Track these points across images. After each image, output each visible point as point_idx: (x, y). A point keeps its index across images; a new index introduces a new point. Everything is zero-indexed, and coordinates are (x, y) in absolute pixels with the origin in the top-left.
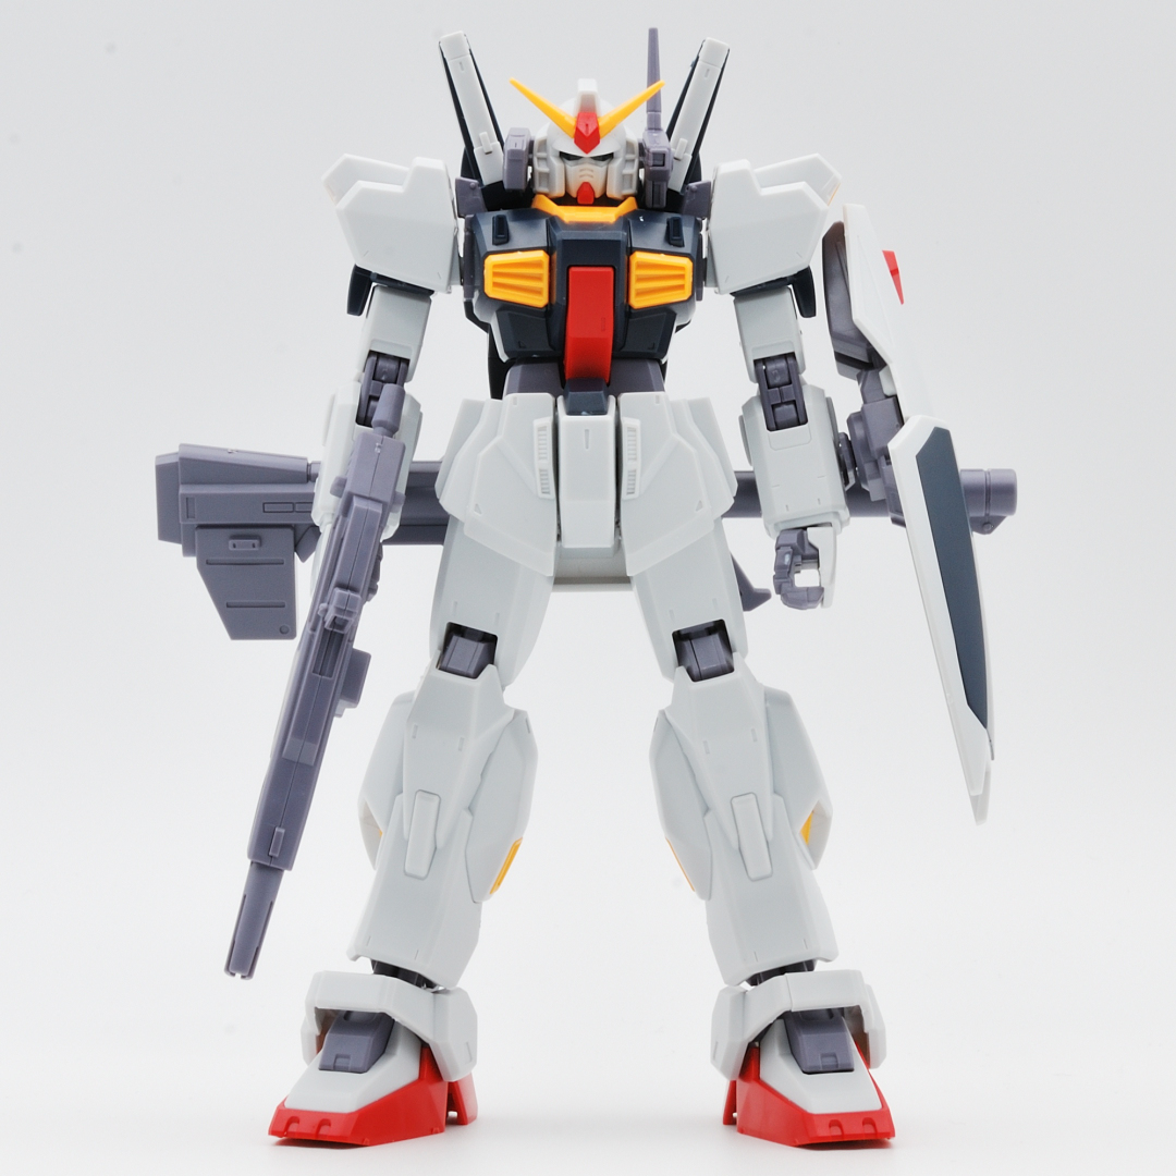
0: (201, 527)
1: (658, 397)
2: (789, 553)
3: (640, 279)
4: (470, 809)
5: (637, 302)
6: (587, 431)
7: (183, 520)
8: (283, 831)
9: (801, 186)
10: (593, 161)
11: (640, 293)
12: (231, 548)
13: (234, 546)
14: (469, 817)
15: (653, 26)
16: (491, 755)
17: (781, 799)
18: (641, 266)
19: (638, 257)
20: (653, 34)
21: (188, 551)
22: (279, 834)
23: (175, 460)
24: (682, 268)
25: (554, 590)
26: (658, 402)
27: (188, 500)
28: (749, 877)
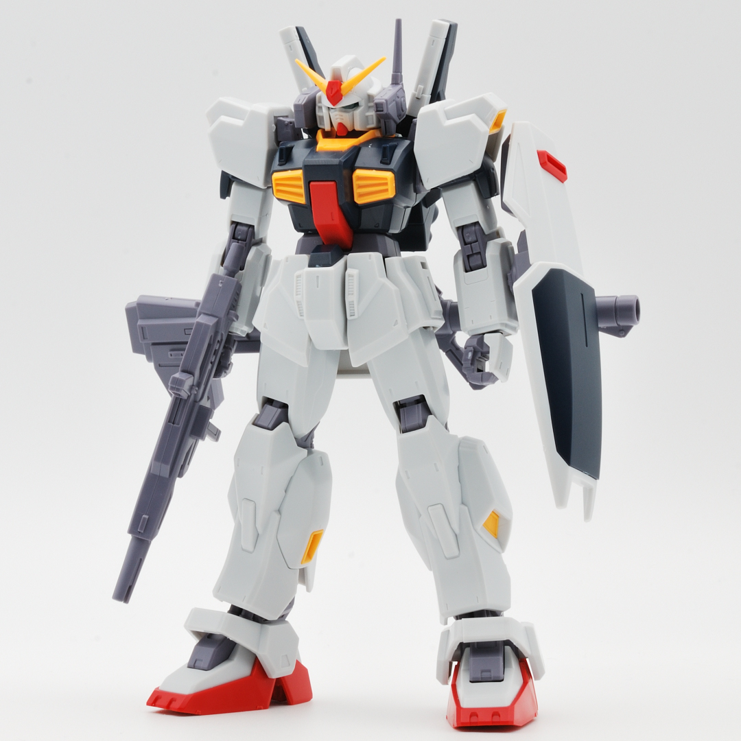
0: (154, 344)
1: (370, 255)
2: (471, 351)
3: (360, 187)
4: (279, 511)
5: (359, 201)
6: (318, 277)
7: (142, 340)
8: (147, 517)
9: (471, 117)
10: (344, 110)
11: (361, 195)
12: (169, 356)
13: (171, 355)
14: (277, 516)
15: (399, 18)
16: (292, 477)
17: (466, 508)
18: (360, 178)
19: (358, 173)
20: (399, 23)
21: (149, 359)
22: (144, 518)
23: (135, 305)
24: (386, 179)
25: (337, 378)
26: (370, 259)
27: (142, 328)
28: (446, 557)
